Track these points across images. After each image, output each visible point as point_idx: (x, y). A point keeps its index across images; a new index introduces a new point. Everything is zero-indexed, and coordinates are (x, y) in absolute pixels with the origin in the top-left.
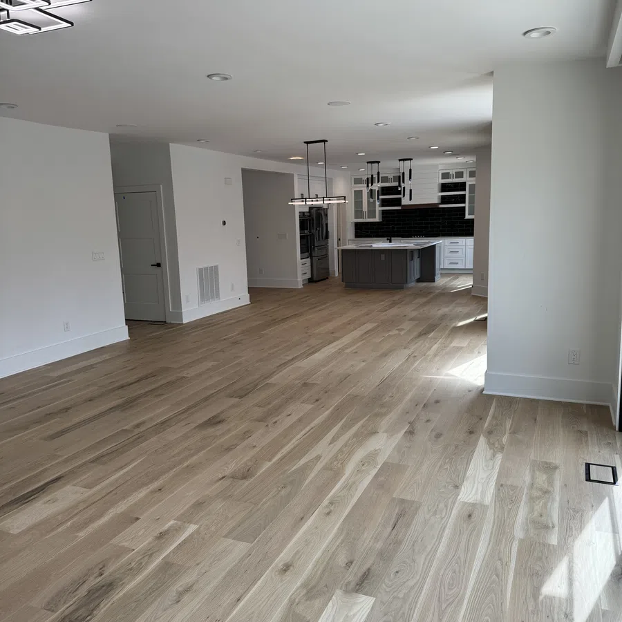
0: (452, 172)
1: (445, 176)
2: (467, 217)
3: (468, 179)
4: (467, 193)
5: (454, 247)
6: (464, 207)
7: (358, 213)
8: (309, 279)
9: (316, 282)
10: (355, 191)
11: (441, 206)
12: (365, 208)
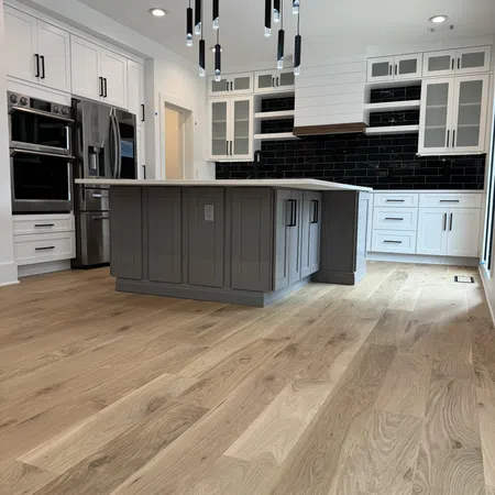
0: (394, 61)
1: (380, 69)
2: (423, 151)
3: (427, 73)
4: (422, 103)
5: (395, 211)
6: (415, 135)
7: (219, 145)
8: (72, 260)
9: (86, 268)
10: (213, 104)
11: (370, 130)
12: (230, 136)
